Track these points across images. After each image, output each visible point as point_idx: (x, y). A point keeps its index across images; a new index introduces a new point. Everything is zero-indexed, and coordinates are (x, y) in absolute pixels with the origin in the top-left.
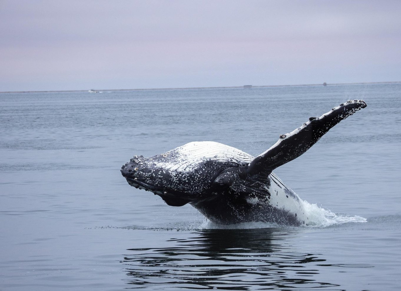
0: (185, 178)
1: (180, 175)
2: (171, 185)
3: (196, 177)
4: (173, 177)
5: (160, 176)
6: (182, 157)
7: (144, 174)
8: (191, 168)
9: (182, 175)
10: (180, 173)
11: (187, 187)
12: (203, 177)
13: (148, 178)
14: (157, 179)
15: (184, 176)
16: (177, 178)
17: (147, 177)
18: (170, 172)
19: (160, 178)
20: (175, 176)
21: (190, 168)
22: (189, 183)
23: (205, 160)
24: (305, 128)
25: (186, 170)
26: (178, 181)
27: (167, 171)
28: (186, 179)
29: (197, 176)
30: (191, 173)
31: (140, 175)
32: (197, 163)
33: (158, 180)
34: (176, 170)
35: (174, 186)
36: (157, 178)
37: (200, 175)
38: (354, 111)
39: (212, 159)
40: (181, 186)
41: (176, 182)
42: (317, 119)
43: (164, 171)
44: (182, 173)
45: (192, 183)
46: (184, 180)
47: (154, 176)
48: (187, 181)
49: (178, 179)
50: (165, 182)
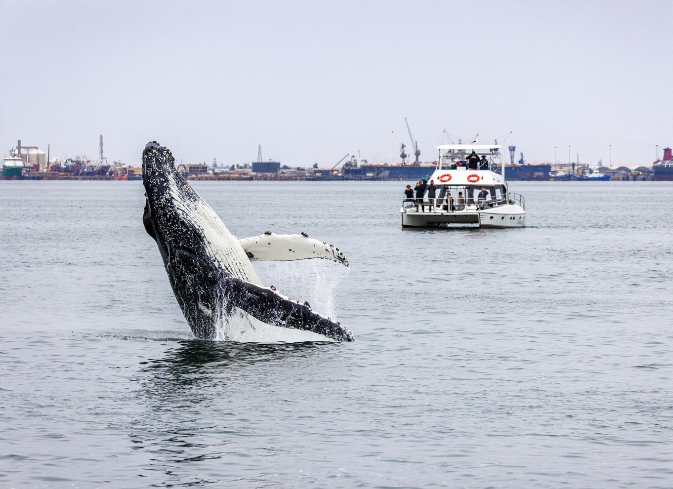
0: (169, 212)
1: (169, 204)
2: (157, 199)
3: (177, 225)
4: (164, 196)
5: (159, 181)
6: (192, 205)
7: (154, 163)
8: (183, 216)
9: (171, 207)
10: (172, 204)
11: (163, 219)
12: (181, 235)
14: (155, 180)
15: (171, 209)
16: (165, 202)
17: (152, 168)
18: (168, 190)
19: (157, 182)
20: (166, 199)
21: (183, 214)
22: (168, 220)
23: (201, 231)
25: (179, 210)
26: (163, 204)
27: (168, 187)
28: (169, 214)
29: (179, 227)
30: (178, 217)
31: (151, 159)
32: (193, 222)
34: (172, 198)
35: (158, 204)
37: (181, 229)
39: (204, 239)
40: (161, 212)
41: (162, 202)
43: (165, 184)
44: (172, 206)
45: (170, 224)
46: (167, 211)
47: (157, 174)
48: (168, 216)
50: (156, 191)
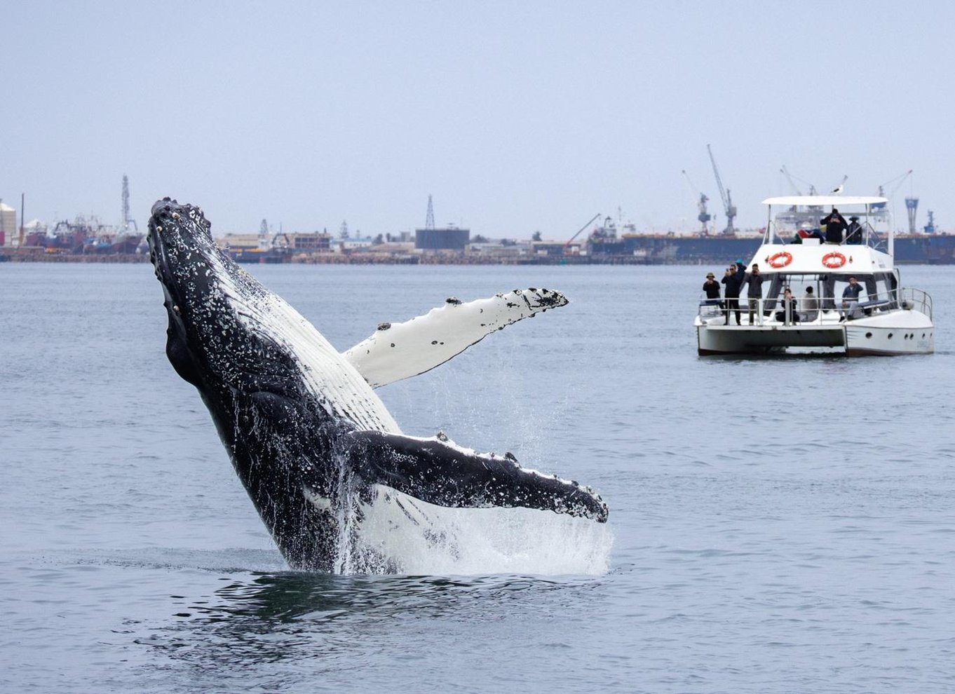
0: (225, 323)
1: (223, 309)
2: (196, 305)
3: (243, 347)
4: (211, 296)
5: (194, 269)
6: (261, 304)
7: (179, 237)
8: (251, 326)
9: (227, 313)
10: (228, 307)
11: (215, 341)
12: (254, 363)
13: (177, 250)
14: (186, 268)
15: (227, 317)
16: (213, 306)
17: (177, 247)
18: (215, 283)
19: (191, 271)
20: (215, 300)
21: (251, 323)
22: (225, 340)
23: (288, 350)
24: (486, 461)
25: (242, 317)
26: (212, 311)
27: (214, 277)
28: (226, 327)
29: (248, 349)
30: (244, 331)
31: (171, 231)
32: (271, 335)
33: (186, 271)
34: (226, 296)
35: (200, 313)
36: (188, 267)
37: (253, 352)
38: (582, 513)
39: (297, 363)
40: (207, 328)
41: (208, 309)
42: (517, 465)
43: (208, 271)
44: (229, 310)
45: (229, 348)
46: (221, 323)
47: (188, 257)
48: (224, 333)
49: (214, 309)
50: (193, 289)
